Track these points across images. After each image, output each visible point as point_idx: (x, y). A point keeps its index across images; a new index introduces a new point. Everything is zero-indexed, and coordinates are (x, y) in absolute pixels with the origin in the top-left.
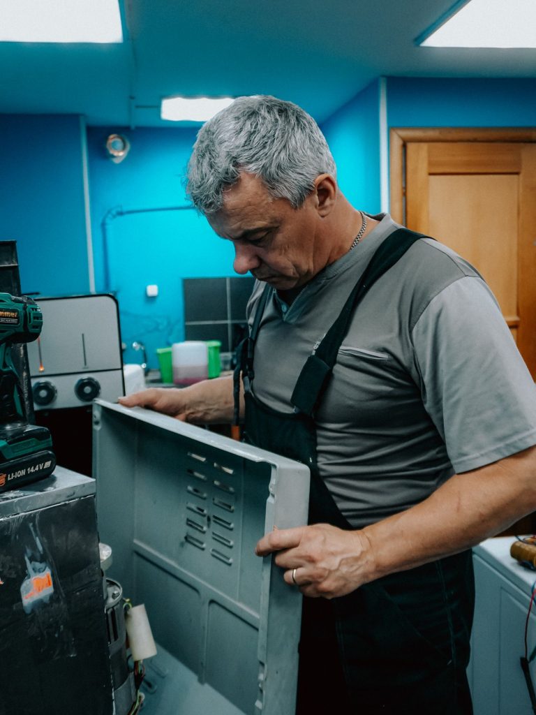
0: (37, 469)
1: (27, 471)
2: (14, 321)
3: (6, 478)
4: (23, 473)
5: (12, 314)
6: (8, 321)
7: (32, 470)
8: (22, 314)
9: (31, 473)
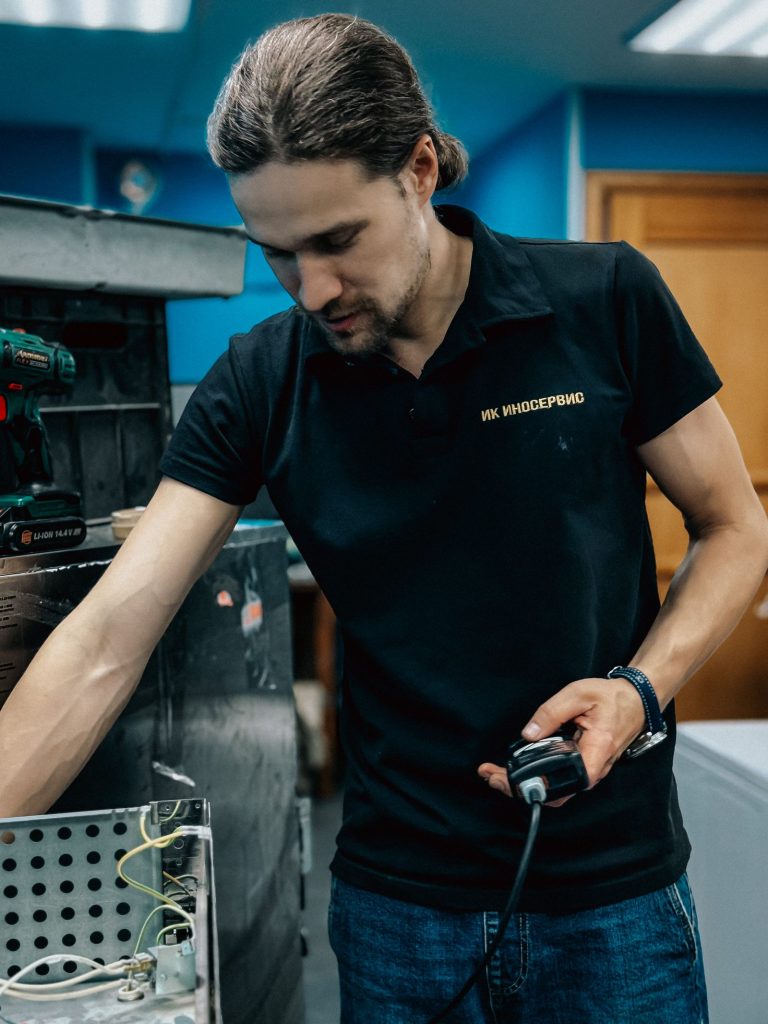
0: (66, 534)
1: (54, 534)
2: (44, 366)
3: (33, 537)
4: (50, 535)
5: (43, 358)
6: (39, 365)
7: (60, 534)
8: (52, 359)
9: (59, 537)
